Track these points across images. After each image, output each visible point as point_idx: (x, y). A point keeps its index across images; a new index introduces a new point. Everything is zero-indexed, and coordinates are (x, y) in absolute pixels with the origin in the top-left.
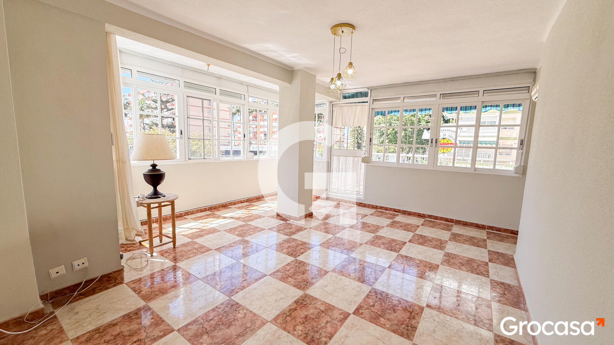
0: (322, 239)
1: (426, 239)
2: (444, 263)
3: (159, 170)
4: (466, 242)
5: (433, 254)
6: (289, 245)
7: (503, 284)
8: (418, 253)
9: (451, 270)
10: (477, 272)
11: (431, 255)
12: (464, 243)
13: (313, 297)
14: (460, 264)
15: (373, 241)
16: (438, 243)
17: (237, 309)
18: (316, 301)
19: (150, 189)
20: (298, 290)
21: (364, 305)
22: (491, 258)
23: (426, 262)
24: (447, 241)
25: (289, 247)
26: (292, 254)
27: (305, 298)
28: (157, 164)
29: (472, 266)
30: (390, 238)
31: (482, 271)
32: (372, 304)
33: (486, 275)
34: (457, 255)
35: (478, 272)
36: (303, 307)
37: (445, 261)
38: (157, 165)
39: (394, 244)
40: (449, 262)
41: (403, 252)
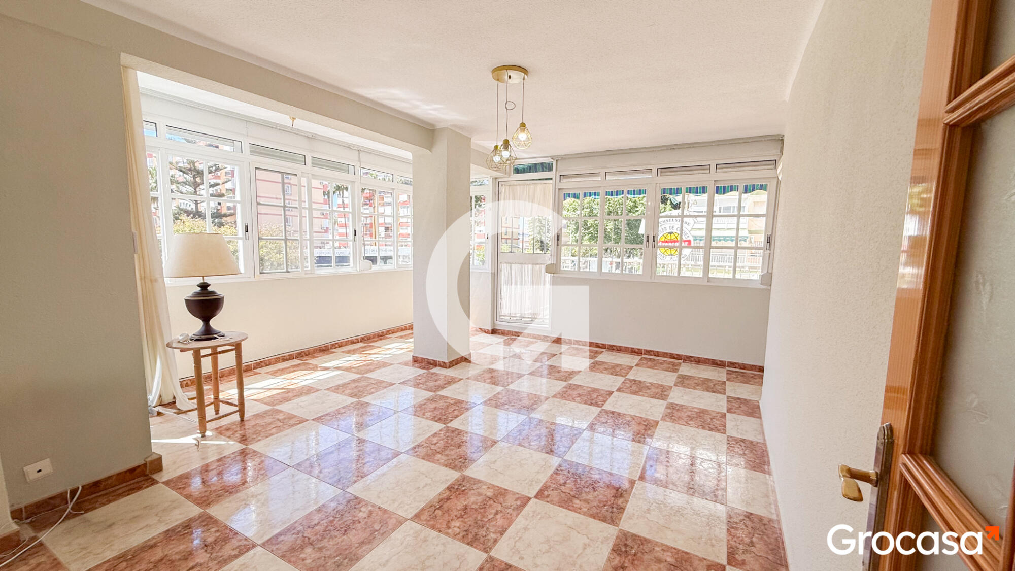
0: (486, 394)
1: (642, 385)
2: (666, 417)
3: (213, 293)
4: (698, 387)
5: (651, 407)
6: (434, 405)
7: (743, 441)
8: (630, 407)
9: (675, 428)
10: (709, 427)
11: (649, 408)
12: (694, 388)
13: (474, 479)
14: (689, 419)
15: (565, 392)
16: (659, 390)
17: (356, 506)
18: (479, 485)
19: (197, 325)
20: (452, 471)
21: (551, 485)
22: (730, 407)
23: (641, 417)
24: (671, 387)
25: (435, 408)
26: (440, 419)
27: (463, 481)
28: (209, 283)
29: (703, 419)
30: (590, 387)
31: (718, 426)
32: (562, 481)
33: (722, 431)
34: (684, 405)
35: (712, 427)
36: (460, 494)
37: (666, 416)
38: (209, 285)
39: (594, 396)
40: (673, 416)
41: (608, 406)
